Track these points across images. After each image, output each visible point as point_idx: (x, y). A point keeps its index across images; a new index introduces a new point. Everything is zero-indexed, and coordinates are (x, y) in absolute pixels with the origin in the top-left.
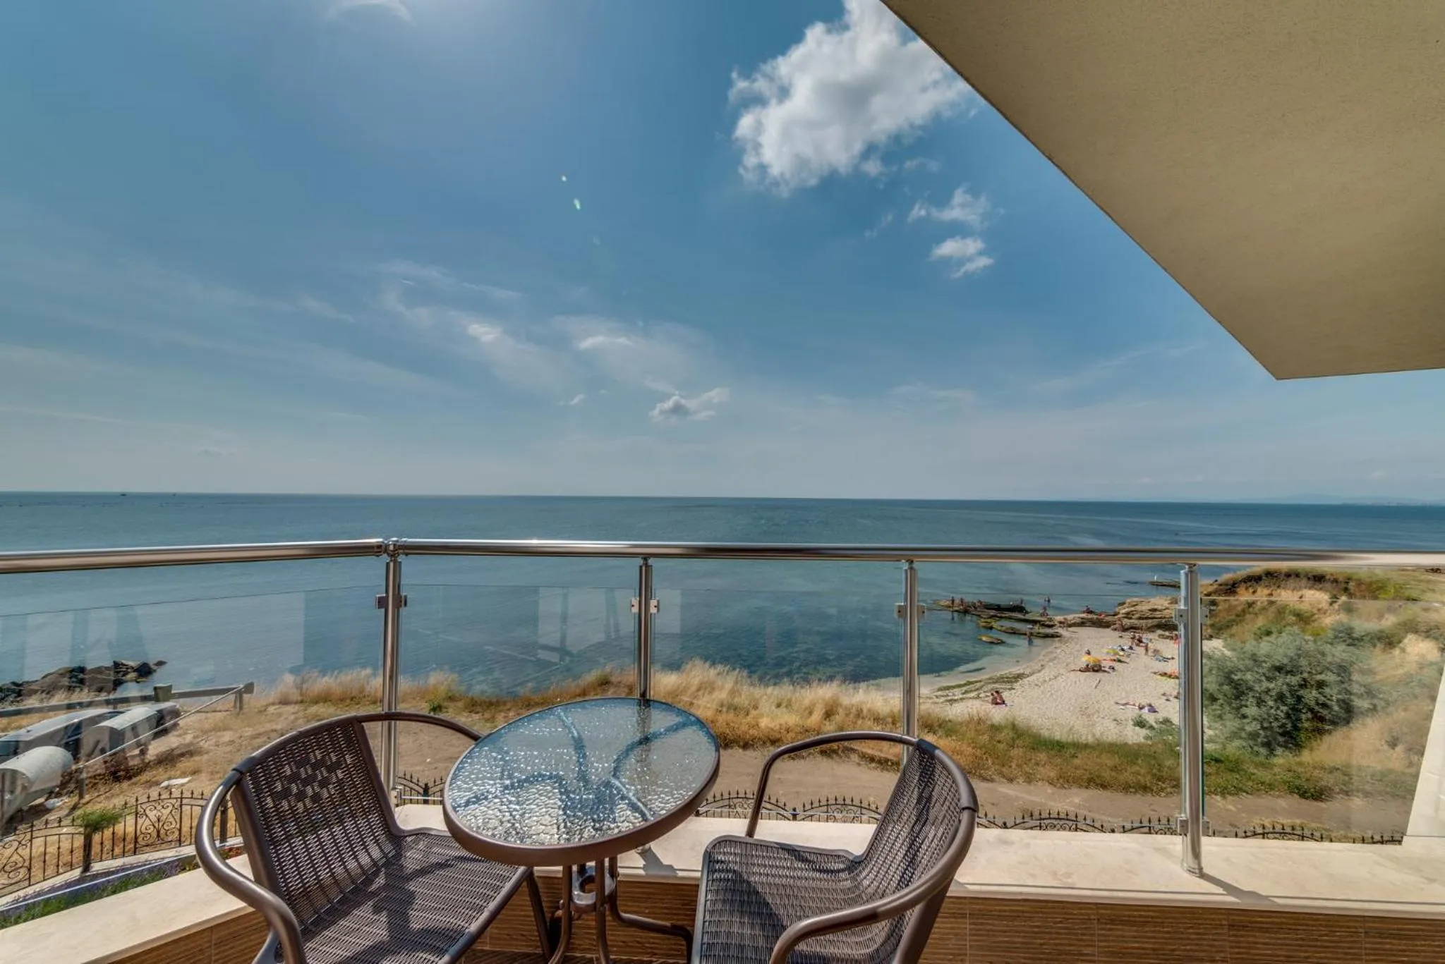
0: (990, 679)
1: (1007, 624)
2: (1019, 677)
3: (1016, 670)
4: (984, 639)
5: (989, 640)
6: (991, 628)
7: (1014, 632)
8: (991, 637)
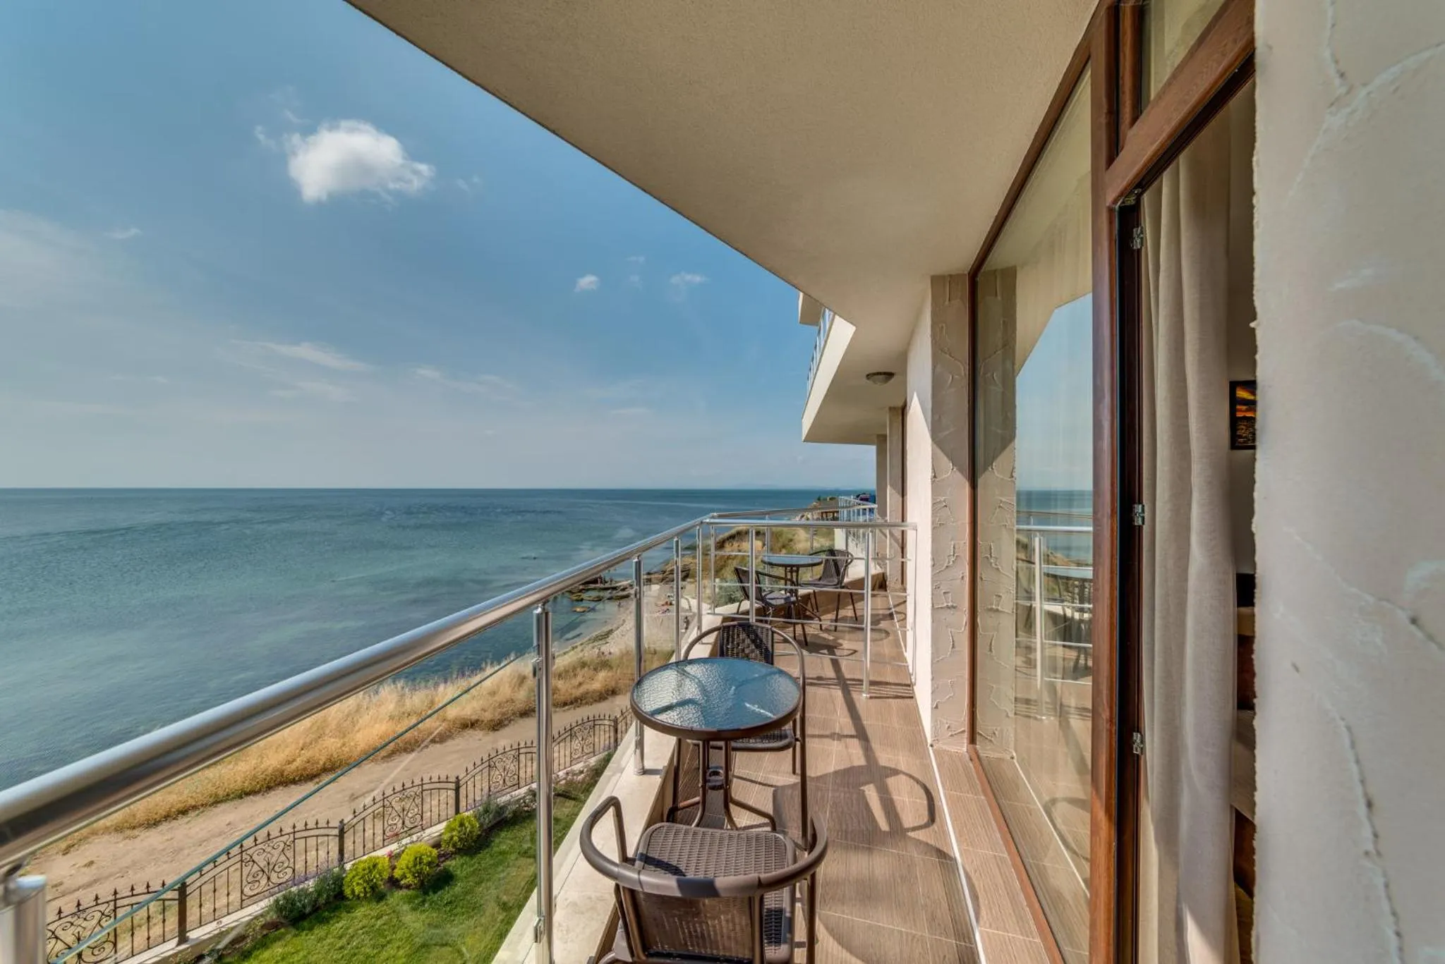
0: (589, 640)
1: (594, 594)
2: (610, 632)
3: (606, 629)
4: (578, 610)
5: (582, 610)
6: (582, 600)
7: (599, 599)
8: (583, 607)
